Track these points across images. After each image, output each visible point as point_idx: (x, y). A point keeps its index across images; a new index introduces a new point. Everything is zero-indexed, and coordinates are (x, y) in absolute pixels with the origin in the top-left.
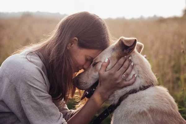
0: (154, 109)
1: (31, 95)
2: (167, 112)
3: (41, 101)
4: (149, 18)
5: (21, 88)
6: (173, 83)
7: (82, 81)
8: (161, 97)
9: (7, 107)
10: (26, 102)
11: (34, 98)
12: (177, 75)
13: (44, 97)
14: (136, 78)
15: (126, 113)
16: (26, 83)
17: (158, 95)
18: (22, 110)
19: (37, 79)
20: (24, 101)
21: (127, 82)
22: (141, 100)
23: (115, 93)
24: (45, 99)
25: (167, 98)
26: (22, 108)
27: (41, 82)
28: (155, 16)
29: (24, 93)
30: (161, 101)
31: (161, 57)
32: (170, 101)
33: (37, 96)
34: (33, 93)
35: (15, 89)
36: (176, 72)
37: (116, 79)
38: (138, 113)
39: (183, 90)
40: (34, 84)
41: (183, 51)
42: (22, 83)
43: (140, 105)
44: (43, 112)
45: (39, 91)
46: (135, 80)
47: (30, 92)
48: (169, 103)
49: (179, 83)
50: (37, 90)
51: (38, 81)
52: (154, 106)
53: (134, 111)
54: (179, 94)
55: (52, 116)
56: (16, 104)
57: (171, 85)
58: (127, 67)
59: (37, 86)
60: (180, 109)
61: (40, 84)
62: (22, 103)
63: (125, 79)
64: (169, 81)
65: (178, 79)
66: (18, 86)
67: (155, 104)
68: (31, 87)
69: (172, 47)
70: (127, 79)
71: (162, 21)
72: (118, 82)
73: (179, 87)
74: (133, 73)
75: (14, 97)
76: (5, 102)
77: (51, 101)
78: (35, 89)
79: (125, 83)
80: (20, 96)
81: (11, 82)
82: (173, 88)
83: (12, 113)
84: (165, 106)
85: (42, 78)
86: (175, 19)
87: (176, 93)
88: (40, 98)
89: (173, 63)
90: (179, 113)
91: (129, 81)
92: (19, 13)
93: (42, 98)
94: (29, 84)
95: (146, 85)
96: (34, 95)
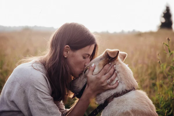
0: (135, 110)
1: (37, 97)
2: (147, 113)
3: (45, 102)
4: (129, 32)
5: (29, 91)
6: (150, 88)
7: (75, 85)
8: (141, 100)
9: (16, 106)
10: (33, 103)
11: (40, 100)
12: (154, 81)
13: (48, 98)
14: (118, 83)
15: (112, 113)
16: (33, 87)
17: (138, 98)
18: (29, 109)
19: (42, 83)
20: (31, 102)
21: (111, 86)
22: (124, 102)
23: (101, 95)
24: (49, 100)
25: (146, 101)
26: (29, 107)
27: (45, 87)
28: (134, 31)
29: (32, 96)
30: (142, 103)
31: (140, 66)
32: (149, 103)
33: (43, 98)
34: (39, 95)
35: (24, 92)
36: (153, 79)
37: (102, 83)
38: (122, 113)
39: (159, 94)
40: (40, 88)
41: (159, 62)
42: (30, 87)
43: (123, 106)
44: (47, 111)
45: (44, 94)
46: (118, 85)
47: (36, 94)
48: (148, 105)
49: (155, 88)
50: (42, 93)
51: (43, 85)
52: (136, 108)
53: (118, 111)
54: (156, 97)
55: (54, 115)
56: (24, 105)
57: (148, 89)
58: (112, 73)
59: (43, 89)
60: (157, 110)
61: (45, 88)
62: (29, 104)
63: (109, 84)
64: (147, 86)
65: (154, 85)
66: (27, 90)
67: (136, 106)
68: (37, 90)
69: (149, 57)
70: (111, 84)
71: (140, 35)
72: (103, 85)
73: (154, 91)
74: (116, 79)
75: (23, 99)
76: (15, 102)
77: (53, 103)
78: (41, 92)
79: (109, 86)
80: (29, 98)
81: (21, 86)
82: (150, 92)
83: (20, 112)
84: (145, 108)
85: (46, 83)
86: (151, 33)
87: (152, 96)
88: (45, 100)
89: (150, 71)
90: (157, 114)
91: (113, 85)
92: (20, 27)
93: (46, 99)
94: (35, 88)
95: (128, 89)
96: (40, 97)
